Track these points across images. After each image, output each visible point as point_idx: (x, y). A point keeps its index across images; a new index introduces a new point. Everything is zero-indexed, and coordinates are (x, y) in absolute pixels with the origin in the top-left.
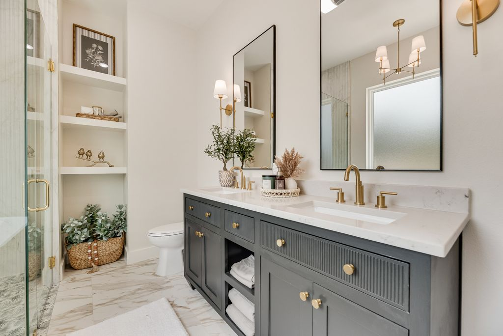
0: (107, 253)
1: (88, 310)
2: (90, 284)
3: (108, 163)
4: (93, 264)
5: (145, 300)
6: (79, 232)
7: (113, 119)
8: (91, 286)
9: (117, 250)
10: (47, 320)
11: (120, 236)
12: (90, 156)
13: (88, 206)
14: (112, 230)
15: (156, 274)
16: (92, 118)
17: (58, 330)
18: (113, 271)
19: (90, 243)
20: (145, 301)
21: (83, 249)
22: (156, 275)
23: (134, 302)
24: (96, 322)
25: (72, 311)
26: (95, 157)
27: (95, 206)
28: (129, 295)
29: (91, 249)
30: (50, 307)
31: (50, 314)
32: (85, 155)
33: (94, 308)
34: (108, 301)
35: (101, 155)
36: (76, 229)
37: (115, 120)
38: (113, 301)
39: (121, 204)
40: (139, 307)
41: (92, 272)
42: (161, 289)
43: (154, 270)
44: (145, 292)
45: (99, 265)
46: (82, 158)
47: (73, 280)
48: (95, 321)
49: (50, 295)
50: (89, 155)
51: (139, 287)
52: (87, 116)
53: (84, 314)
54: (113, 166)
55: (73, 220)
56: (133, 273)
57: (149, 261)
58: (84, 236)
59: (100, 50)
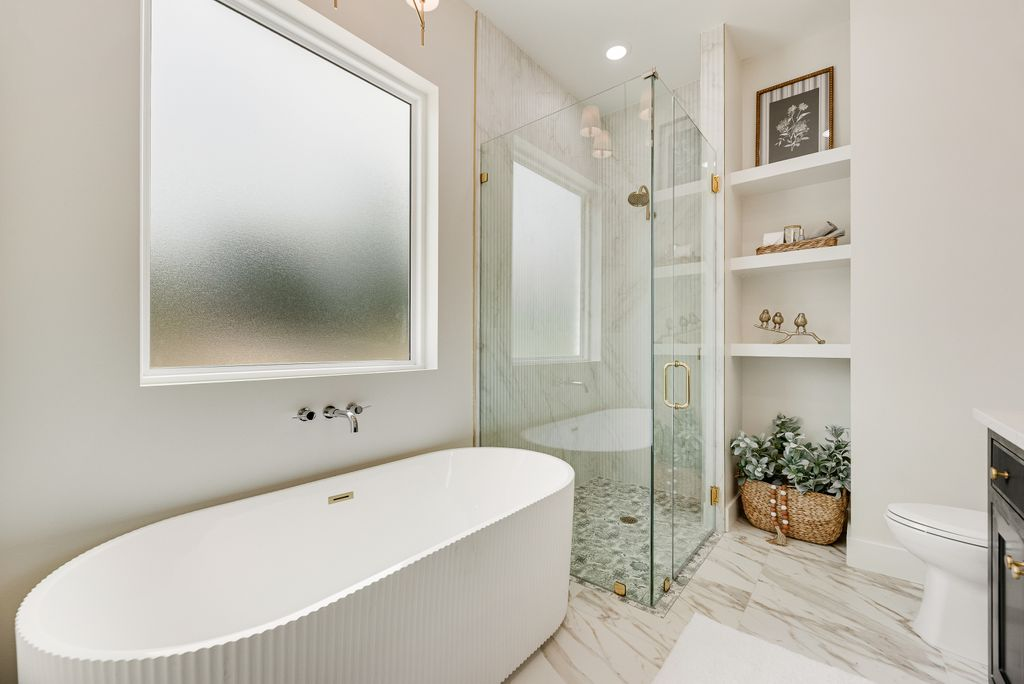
0: (807, 519)
1: (740, 600)
2: (763, 561)
3: (815, 336)
4: (778, 528)
5: (853, 661)
6: (754, 460)
7: (823, 242)
8: (762, 564)
9: (827, 523)
10: (688, 576)
11: (834, 495)
12: (780, 324)
13: (779, 418)
14: (816, 477)
15: (910, 624)
16: (781, 251)
17: (692, 598)
18: (812, 560)
19: (774, 487)
20: (850, 665)
21: (763, 493)
22: (910, 629)
23: (823, 647)
24: (741, 628)
25: (719, 586)
26: (789, 326)
27: (791, 420)
28: (821, 626)
29: (775, 499)
30: (698, 561)
31: (694, 570)
32: (771, 322)
33: (750, 603)
34: (777, 608)
35: (800, 320)
36: (748, 455)
37: (826, 244)
38: (785, 614)
39: (839, 424)
40: (829, 664)
41: (773, 542)
42: (906, 667)
43: (911, 613)
44: (859, 644)
45: (790, 536)
46: (766, 328)
47: (742, 541)
48: (741, 625)
49: (706, 544)
50: (778, 321)
51: (851, 625)
52: (773, 249)
53: (732, 602)
54: (824, 342)
55: (745, 436)
56: (851, 588)
57: (907, 584)
58: (760, 470)
59: (803, 112)
